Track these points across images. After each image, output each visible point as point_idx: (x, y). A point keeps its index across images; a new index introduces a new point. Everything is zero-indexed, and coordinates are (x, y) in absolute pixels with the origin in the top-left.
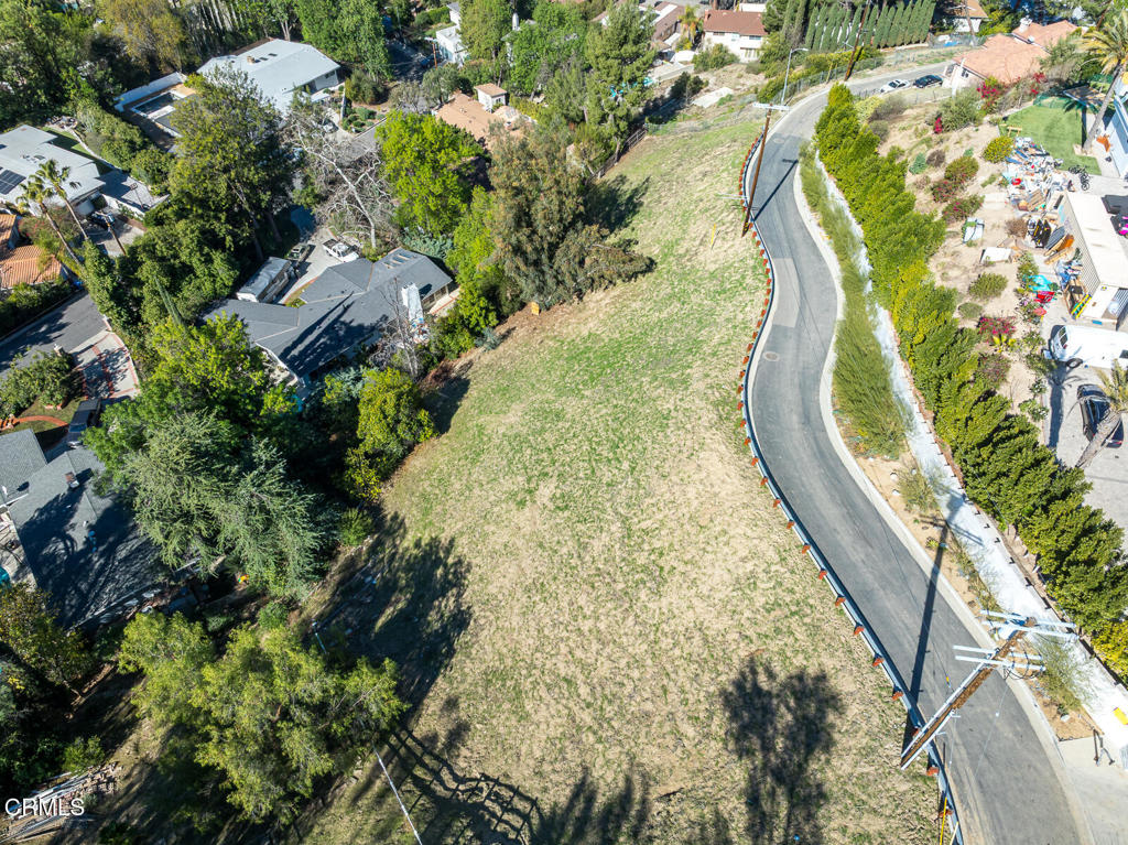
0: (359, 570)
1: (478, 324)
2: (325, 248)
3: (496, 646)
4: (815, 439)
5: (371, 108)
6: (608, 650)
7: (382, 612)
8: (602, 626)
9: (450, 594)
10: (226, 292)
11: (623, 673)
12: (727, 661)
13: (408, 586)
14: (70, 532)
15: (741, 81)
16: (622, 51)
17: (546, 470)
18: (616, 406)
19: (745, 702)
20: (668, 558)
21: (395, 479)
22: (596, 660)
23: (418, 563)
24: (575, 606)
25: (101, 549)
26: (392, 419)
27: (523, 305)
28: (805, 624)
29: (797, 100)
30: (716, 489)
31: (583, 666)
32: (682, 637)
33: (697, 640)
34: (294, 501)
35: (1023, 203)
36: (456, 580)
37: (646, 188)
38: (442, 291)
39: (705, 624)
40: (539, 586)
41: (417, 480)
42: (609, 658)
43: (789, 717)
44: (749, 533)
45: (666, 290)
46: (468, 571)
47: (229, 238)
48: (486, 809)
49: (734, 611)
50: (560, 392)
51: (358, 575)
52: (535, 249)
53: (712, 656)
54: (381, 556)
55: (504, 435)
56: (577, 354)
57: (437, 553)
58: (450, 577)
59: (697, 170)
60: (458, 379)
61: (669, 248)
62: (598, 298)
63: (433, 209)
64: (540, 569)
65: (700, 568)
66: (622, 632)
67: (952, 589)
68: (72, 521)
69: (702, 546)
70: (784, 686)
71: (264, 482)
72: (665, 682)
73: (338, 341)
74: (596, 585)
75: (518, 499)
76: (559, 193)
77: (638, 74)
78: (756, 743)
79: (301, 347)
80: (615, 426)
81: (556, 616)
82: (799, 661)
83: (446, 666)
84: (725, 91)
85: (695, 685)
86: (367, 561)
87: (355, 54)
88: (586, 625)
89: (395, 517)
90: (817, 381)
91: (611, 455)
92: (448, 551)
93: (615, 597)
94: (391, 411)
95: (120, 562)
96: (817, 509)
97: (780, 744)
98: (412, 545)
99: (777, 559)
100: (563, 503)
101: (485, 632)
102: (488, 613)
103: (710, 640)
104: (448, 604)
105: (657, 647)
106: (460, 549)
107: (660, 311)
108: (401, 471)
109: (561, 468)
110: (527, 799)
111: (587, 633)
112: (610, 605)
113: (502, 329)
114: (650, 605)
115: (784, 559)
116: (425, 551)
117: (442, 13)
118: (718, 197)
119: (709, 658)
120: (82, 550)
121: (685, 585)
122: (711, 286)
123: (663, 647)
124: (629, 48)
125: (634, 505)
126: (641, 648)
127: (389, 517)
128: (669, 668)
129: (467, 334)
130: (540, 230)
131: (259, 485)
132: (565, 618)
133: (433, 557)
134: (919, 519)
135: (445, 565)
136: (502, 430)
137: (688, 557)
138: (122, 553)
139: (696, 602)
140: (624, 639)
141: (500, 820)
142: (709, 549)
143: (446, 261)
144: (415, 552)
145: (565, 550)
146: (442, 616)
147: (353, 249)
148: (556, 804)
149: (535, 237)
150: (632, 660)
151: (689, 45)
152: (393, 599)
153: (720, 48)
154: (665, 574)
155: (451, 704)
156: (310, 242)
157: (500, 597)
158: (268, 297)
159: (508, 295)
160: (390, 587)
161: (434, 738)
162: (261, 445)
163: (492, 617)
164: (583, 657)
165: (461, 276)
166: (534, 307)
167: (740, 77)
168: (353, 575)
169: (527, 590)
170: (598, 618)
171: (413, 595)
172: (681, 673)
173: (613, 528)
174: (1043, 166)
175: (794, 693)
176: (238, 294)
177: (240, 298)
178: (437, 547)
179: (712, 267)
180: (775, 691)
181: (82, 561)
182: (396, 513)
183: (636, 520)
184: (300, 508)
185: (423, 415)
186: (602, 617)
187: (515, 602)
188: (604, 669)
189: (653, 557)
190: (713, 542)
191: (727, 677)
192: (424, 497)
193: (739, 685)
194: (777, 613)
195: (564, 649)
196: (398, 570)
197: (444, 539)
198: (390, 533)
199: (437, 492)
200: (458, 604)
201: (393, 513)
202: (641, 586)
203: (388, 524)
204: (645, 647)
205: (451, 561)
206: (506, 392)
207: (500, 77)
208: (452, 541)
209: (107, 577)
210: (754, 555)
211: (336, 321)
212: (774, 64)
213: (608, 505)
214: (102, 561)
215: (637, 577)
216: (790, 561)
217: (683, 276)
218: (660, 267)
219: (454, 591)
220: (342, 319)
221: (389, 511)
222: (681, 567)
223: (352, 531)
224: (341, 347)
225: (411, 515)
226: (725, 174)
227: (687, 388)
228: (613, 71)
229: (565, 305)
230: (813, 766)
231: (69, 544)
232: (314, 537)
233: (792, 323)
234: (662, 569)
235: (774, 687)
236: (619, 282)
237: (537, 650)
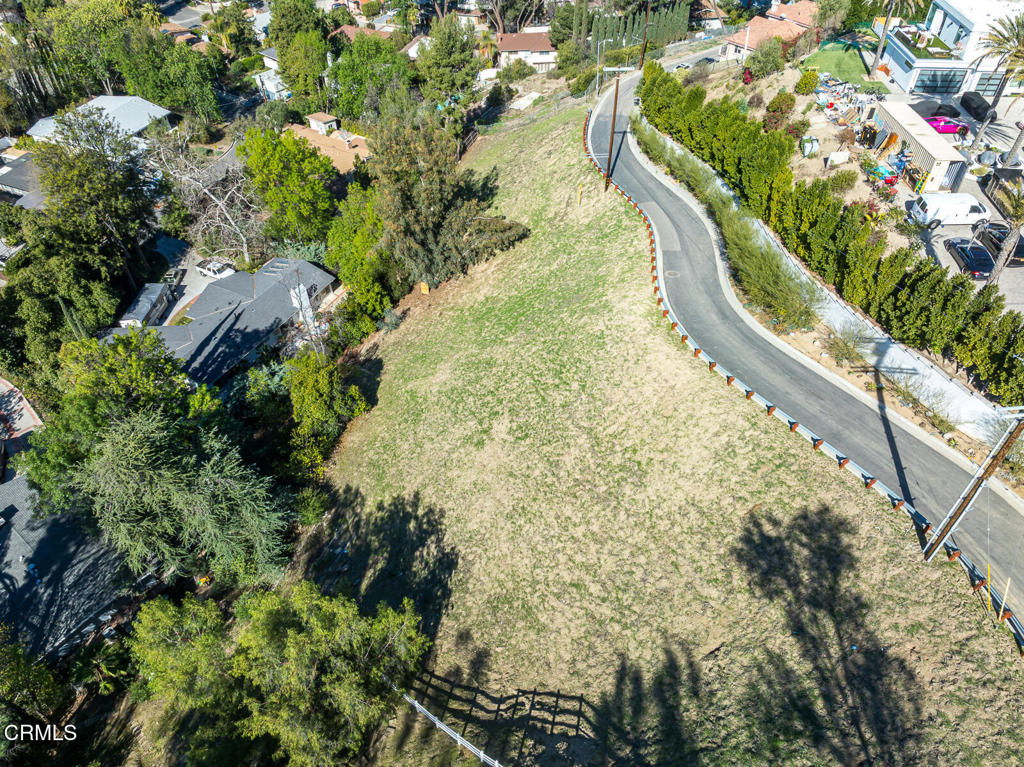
0: (324, 545)
1: (374, 310)
2: (198, 269)
3: (493, 575)
4: (738, 328)
5: (208, 147)
6: (608, 546)
7: (364, 576)
8: (595, 528)
9: (429, 542)
10: (109, 321)
11: (628, 562)
12: (727, 521)
13: (381, 546)
14: (7, 570)
15: (546, 85)
16: (452, 59)
17: (495, 410)
18: (545, 342)
19: (758, 553)
20: (643, 452)
21: (336, 457)
22: (599, 559)
23: (387, 523)
24: (563, 518)
25: (45, 579)
26: (328, 396)
27: (411, 289)
28: (793, 472)
29: (607, 88)
30: (672, 383)
31: (587, 568)
32: (678, 516)
33: (693, 514)
34: (253, 486)
35: (841, 120)
36: (432, 526)
37: (497, 175)
38: (327, 291)
39: (697, 499)
40: (520, 511)
41: (359, 452)
42: (610, 553)
43: (805, 552)
44: (714, 410)
45: (547, 248)
46: (442, 516)
47: (103, 269)
48: (535, 718)
49: (721, 481)
50: (483, 345)
51: (326, 549)
52: (422, 229)
53: (712, 523)
54: (345, 527)
55: (439, 392)
56: (481, 315)
57: (404, 509)
58: (425, 526)
59: (540, 152)
60: (368, 360)
61: (538, 216)
62: (483, 269)
63: (306, 214)
64: (516, 496)
65: (676, 452)
66: (617, 527)
67: (901, 417)
68: (6, 559)
69: (674, 433)
70: (791, 528)
71: (223, 468)
72: (674, 558)
73: (238, 349)
74: (578, 494)
75: (475, 440)
76: (439, 172)
77: (469, 78)
78: (780, 582)
79: (200, 359)
80: (551, 357)
81: (546, 532)
82: (798, 503)
83: (447, 606)
84: (535, 95)
85: (705, 553)
86: (331, 535)
87: (184, 99)
88: (579, 532)
89: (348, 489)
90: (718, 286)
91: (557, 381)
92: (416, 503)
93: (598, 499)
94: (325, 389)
95: (70, 587)
96: (765, 380)
97: (805, 576)
98: (374, 509)
99: (747, 425)
100: (522, 433)
101: (477, 566)
102: (474, 549)
103: (706, 510)
104: (431, 551)
105: (656, 531)
106: (427, 500)
107: (549, 264)
108: (339, 449)
109: (510, 405)
110: (573, 698)
111: (582, 538)
112: (597, 508)
113: (398, 311)
114: (638, 497)
115: (755, 424)
116: (391, 511)
117: (255, 61)
118: (571, 167)
119: (710, 526)
120: (24, 586)
121: (667, 471)
122: (592, 235)
123: (662, 529)
124: (457, 56)
125: (595, 416)
126: (640, 537)
127: (341, 491)
128: (674, 546)
129: (367, 319)
130: (424, 210)
131: (220, 472)
132: (557, 530)
133: (401, 514)
134: (851, 370)
135: (416, 518)
136: (435, 389)
137: (662, 446)
138: (70, 579)
139: (681, 482)
140: (621, 533)
141: (553, 723)
142: (680, 434)
143: (326, 262)
144: (380, 514)
145: (537, 472)
146: (427, 563)
147: (229, 266)
148: (604, 694)
149: (420, 218)
150: (634, 549)
151: (491, 64)
152: (371, 562)
153: (519, 62)
154: (644, 466)
155: (464, 637)
156: (180, 267)
157: (483, 531)
158: (152, 320)
159: (398, 279)
160: (363, 553)
161: (458, 671)
162: (210, 435)
163: (479, 551)
164: (584, 560)
165: (344, 272)
166: (423, 287)
167: (544, 83)
168: (321, 549)
169: (509, 517)
170: (588, 523)
171: (390, 553)
172: (687, 546)
173: (580, 441)
174: (846, 91)
175: (803, 531)
176: (121, 322)
177: (123, 326)
178: (402, 504)
179: (586, 221)
180: (784, 535)
181: (27, 596)
182: (347, 485)
183: (601, 428)
184: (261, 492)
185: (354, 390)
186: (593, 520)
187: (499, 531)
188: (609, 564)
189: (627, 456)
190: (682, 427)
191: (733, 537)
192: (371, 464)
193: (747, 539)
194: (764, 469)
195: (562, 558)
196: (367, 534)
197: (408, 495)
198: (347, 504)
199: (385, 456)
200: (441, 549)
201: (344, 487)
202: (623, 483)
203: (343, 497)
204: (644, 533)
205: (420, 512)
206: (427, 358)
207: (328, 106)
208: (417, 495)
209: (60, 605)
210: (725, 428)
211: (230, 329)
212: (571, 68)
213: (569, 422)
214: (49, 591)
215: (617, 476)
216: (762, 424)
217: (560, 234)
218: (534, 232)
219: (433, 538)
220: (236, 327)
221: (339, 485)
222: (659, 457)
223: (310, 509)
224: (241, 353)
225: (364, 483)
226: (570, 149)
227: (611, 310)
228: (446, 79)
229: (451, 281)
230: (844, 584)
231: (8, 582)
232: (279, 518)
233: (677, 247)
234: (639, 463)
235: (782, 532)
236: (497, 251)
237: (535, 567)
